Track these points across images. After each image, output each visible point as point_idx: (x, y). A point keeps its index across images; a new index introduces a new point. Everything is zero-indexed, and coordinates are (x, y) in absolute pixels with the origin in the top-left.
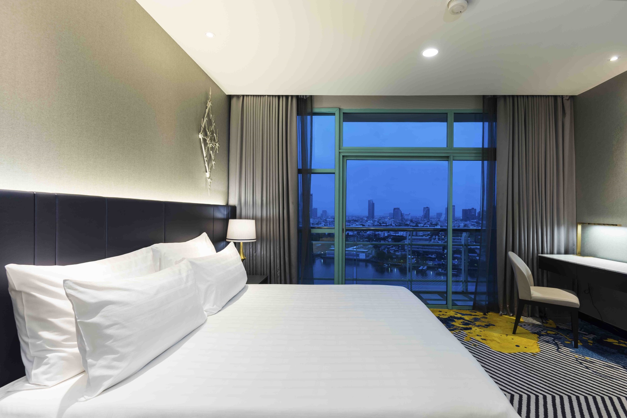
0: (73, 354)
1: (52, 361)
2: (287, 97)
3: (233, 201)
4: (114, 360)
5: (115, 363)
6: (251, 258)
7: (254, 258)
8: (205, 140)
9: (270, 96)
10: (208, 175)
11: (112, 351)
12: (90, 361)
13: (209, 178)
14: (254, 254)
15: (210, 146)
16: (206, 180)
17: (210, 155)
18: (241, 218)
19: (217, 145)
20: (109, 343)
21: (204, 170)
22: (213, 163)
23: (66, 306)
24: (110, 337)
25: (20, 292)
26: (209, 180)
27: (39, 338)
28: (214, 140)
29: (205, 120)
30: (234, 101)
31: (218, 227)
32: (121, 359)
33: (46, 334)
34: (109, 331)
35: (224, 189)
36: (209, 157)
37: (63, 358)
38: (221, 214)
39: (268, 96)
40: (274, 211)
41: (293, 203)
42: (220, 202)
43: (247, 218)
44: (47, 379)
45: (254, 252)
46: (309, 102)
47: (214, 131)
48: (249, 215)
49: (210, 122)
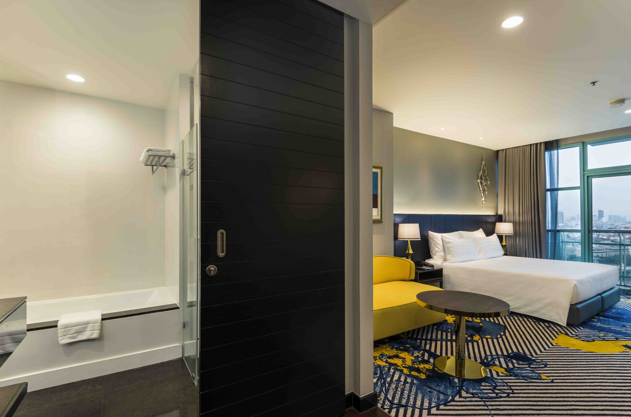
0: (442, 255)
1: (438, 255)
2: (537, 144)
3: (500, 212)
4: (452, 256)
5: (452, 257)
6: (513, 246)
7: (515, 246)
8: (481, 183)
9: (524, 146)
10: (483, 199)
11: (451, 254)
12: (447, 255)
13: (484, 201)
14: (515, 244)
15: (484, 184)
16: (482, 203)
17: (485, 189)
18: (505, 222)
19: (489, 182)
20: (451, 252)
21: (481, 197)
22: (486, 192)
23: (441, 243)
24: (451, 250)
25: (431, 238)
26: (484, 202)
27: (435, 249)
28: (487, 180)
29: (481, 172)
30: (500, 153)
31: (489, 227)
32: (454, 256)
33: (436, 249)
34: (451, 249)
35: (494, 205)
36: (484, 190)
37: (440, 255)
38: (490, 220)
39: (523, 146)
40: (528, 218)
41: (542, 212)
42: (491, 213)
43: (509, 222)
44: (437, 259)
45: (515, 243)
46: (555, 144)
47: (487, 175)
48: (510, 220)
49: (484, 172)
